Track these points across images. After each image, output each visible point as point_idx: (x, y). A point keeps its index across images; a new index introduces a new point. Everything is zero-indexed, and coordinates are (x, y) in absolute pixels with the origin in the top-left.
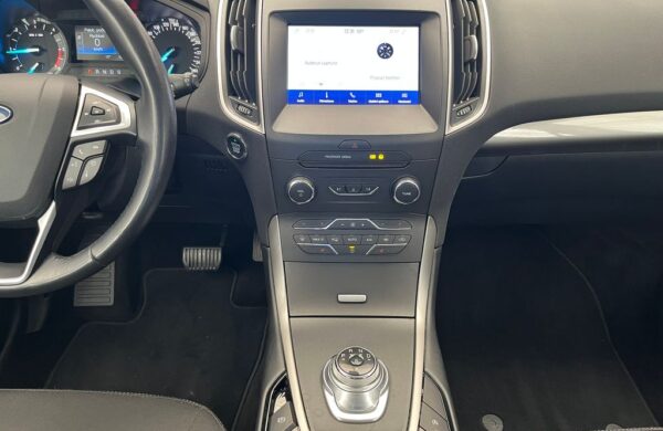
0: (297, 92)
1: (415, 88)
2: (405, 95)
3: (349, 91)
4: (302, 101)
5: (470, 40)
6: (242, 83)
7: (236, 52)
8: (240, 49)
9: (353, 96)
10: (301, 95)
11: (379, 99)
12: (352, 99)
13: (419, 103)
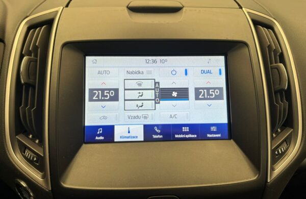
0: (96, 128)
1: (224, 120)
2: (213, 129)
3: (153, 126)
4: (101, 138)
5: (278, 69)
6: (30, 120)
7: (28, 85)
8: (31, 81)
9: (159, 131)
10: (100, 131)
11: (186, 133)
12: (157, 134)
13: (230, 138)
